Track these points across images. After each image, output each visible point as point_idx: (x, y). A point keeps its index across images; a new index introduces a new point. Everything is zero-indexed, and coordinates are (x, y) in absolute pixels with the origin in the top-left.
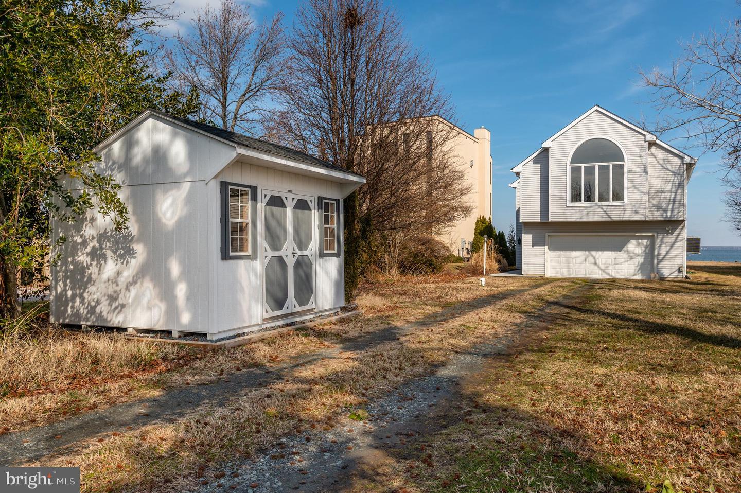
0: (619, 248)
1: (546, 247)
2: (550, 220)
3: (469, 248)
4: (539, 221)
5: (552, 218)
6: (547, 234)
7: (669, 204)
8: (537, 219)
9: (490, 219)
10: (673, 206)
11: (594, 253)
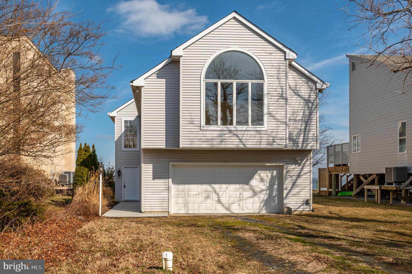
0: (246, 180)
1: (170, 180)
2: (181, 146)
3: (58, 180)
4: (164, 147)
5: (184, 144)
6: (171, 164)
7: (300, 134)
8: (162, 145)
9: (93, 147)
10: (304, 137)
11: (216, 186)
